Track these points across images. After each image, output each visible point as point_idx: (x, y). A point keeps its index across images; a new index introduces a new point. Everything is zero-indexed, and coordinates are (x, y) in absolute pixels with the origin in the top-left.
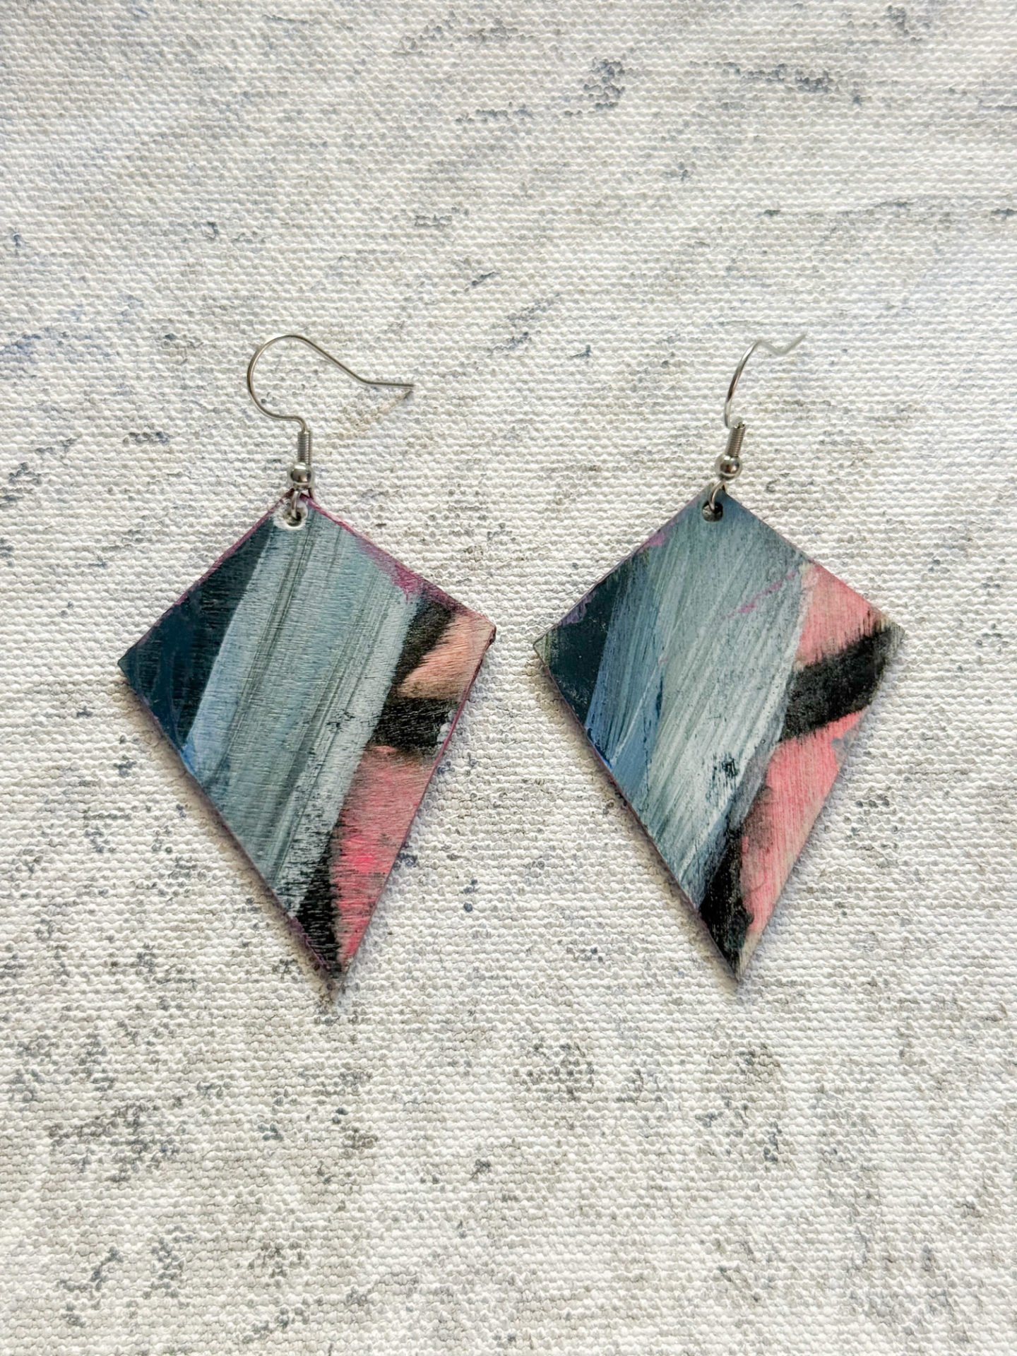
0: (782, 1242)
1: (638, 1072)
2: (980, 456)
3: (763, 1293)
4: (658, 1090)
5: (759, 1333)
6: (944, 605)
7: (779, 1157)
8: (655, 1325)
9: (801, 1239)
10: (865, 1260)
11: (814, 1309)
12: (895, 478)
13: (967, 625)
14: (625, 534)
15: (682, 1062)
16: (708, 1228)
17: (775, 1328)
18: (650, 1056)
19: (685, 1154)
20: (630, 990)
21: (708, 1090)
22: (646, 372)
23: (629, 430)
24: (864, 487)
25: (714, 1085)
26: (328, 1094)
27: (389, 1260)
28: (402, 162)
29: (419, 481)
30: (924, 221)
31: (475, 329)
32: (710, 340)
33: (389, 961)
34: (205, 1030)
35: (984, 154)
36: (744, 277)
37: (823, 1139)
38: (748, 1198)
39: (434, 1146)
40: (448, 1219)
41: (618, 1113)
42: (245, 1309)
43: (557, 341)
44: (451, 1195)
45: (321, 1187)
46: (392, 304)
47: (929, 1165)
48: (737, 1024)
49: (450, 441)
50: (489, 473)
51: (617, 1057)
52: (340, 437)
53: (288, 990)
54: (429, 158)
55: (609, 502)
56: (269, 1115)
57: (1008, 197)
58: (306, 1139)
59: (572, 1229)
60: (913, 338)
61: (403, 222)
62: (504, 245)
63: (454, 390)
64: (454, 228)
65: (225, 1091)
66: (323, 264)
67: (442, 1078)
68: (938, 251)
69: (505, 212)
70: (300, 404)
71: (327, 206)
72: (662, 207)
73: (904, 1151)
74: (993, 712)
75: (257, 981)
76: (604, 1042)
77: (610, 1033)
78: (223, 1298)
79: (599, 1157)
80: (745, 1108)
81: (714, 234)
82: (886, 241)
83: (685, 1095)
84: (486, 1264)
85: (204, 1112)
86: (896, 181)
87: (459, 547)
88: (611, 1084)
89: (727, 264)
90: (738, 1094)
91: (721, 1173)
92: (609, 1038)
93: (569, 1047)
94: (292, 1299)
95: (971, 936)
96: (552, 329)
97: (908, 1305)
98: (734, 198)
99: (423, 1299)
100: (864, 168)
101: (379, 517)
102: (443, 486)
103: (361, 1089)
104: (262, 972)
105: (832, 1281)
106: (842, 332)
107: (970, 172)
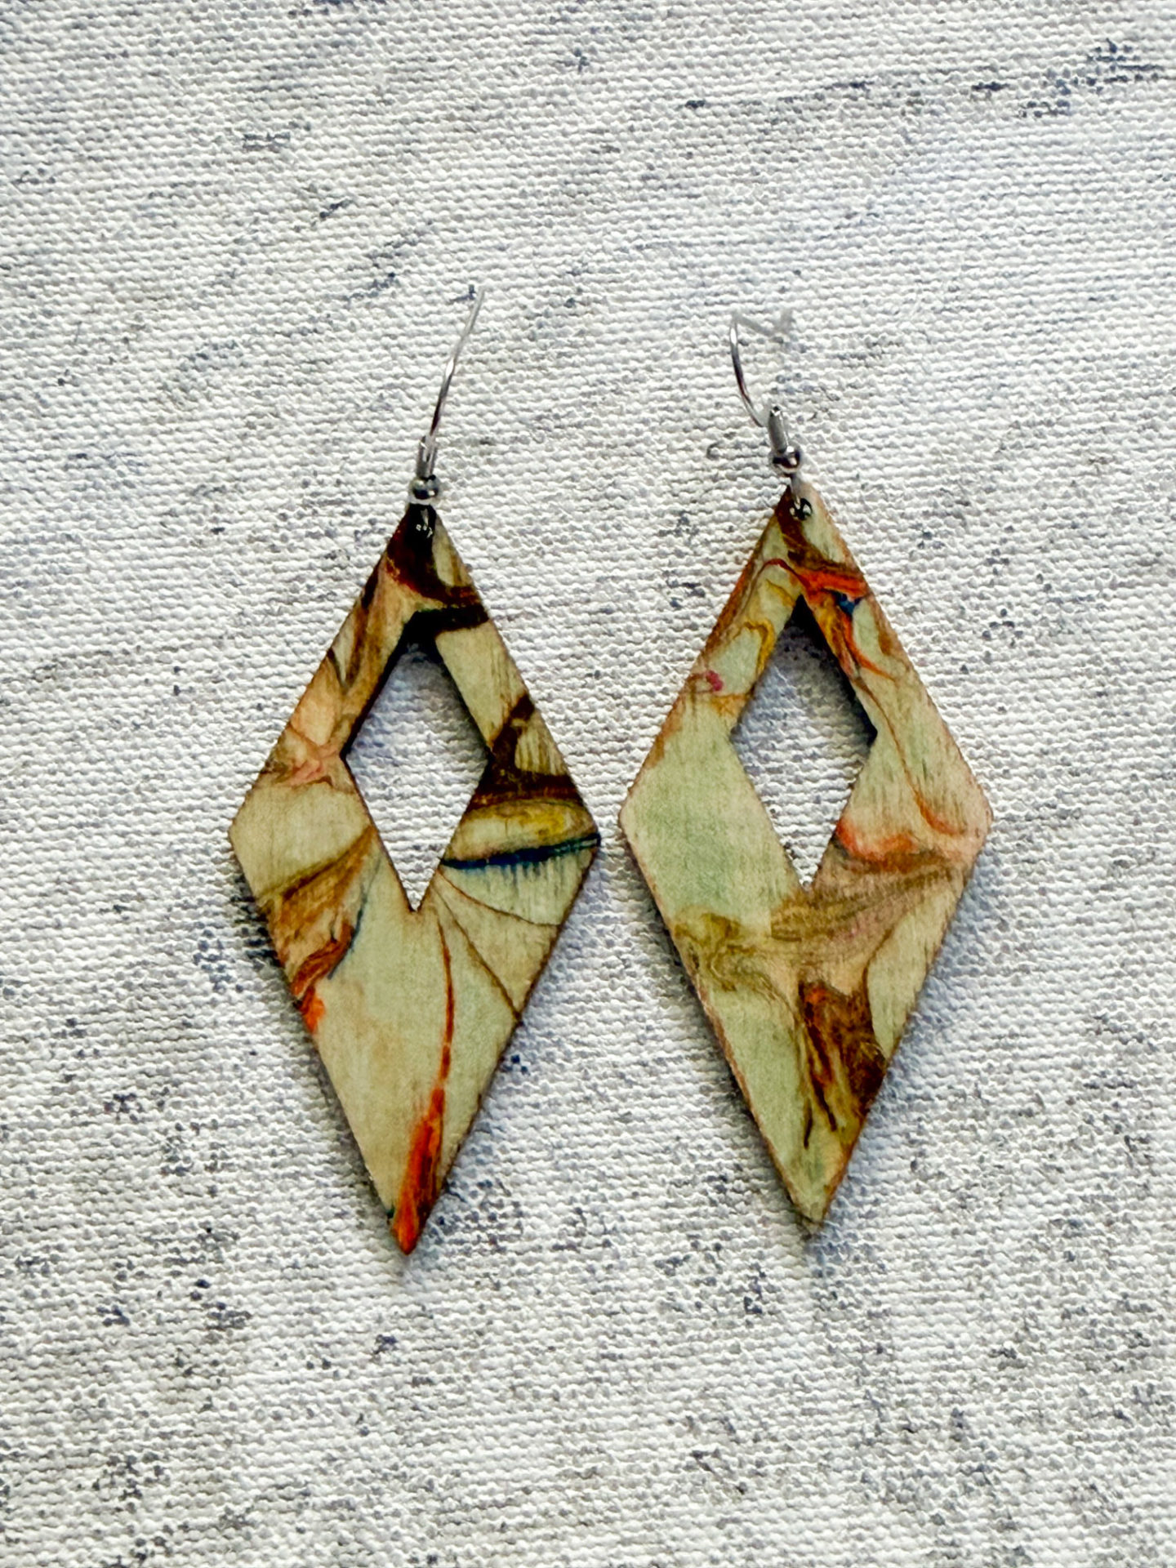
0: (770, 1416)
1: (579, 1211)
2: (974, 397)
3: (750, 1483)
4: (606, 1232)
5: (748, 1533)
6: (939, 590)
7: (764, 1308)
8: (616, 1532)
9: (797, 1410)
10: (878, 1430)
11: (816, 1499)
12: (870, 432)
13: (969, 612)
14: (530, 522)
15: (635, 1195)
16: (677, 1404)
17: (767, 1526)
18: (594, 1189)
19: (643, 1312)
20: (564, 1107)
21: (669, 1229)
22: (547, 315)
23: (529, 389)
24: (831, 445)
25: (676, 1222)
26: (183, 1262)
27: (273, 1470)
28: (224, 71)
29: (263, 471)
30: (888, 105)
31: (326, 273)
32: (625, 269)
33: (253, 1089)
34: (22, 1190)
35: (958, 15)
36: (664, 187)
37: (818, 1281)
38: (726, 1362)
39: (323, 1320)
40: (345, 1413)
41: (555, 1265)
42: (90, 1541)
43: (432, 283)
44: (348, 1382)
45: (180, 1381)
46: (219, 248)
47: (953, 1305)
48: (703, 1142)
49: (302, 417)
50: (353, 456)
51: (551, 1194)
52: (161, 421)
53: (125, 1133)
54: (258, 63)
55: (508, 483)
56: (110, 1294)
57: (993, 68)
58: (159, 1322)
59: (504, 1416)
60: (882, 253)
61: (228, 145)
62: (358, 165)
63: (303, 352)
64: (294, 149)
65: (52, 1266)
66: (129, 203)
67: (328, 1234)
68: (909, 141)
69: (358, 124)
70: (108, 383)
71: (131, 131)
72: (555, 104)
73: (921, 1289)
74: (1008, 723)
75: (86, 1124)
76: (533, 1175)
77: (541, 1163)
78: (62, 1530)
79: (534, 1322)
80: (718, 1248)
81: (624, 135)
82: (842, 131)
83: (640, 1236)
84: (395, 1467)
85: (27, 1295)
86: (849, 56)
87: (319, 551)
88: (546, 1229)
89: (644, 171)
90: (707, 1231)
91: (691, 1333)
92: (539, 1170)
93: (489, 1184)
94: (150, 1524)
95: (995, 1009)
96: (424, 267)
97: (936, 1486)
98: (646, 88)
99: (317, 1516)
100: (808, 42)
101: (215, 520)
102: (295, 475)
103: (225, 1254)
104: (92, 1112)
105: (838, 1462)
106: (792, 250)
107: (943, 39)
